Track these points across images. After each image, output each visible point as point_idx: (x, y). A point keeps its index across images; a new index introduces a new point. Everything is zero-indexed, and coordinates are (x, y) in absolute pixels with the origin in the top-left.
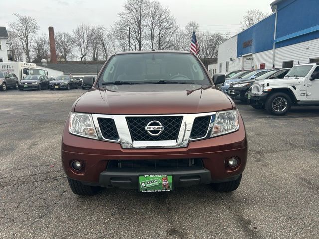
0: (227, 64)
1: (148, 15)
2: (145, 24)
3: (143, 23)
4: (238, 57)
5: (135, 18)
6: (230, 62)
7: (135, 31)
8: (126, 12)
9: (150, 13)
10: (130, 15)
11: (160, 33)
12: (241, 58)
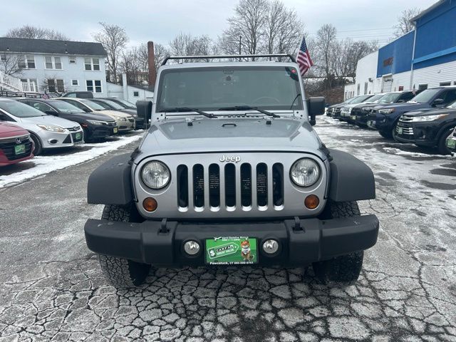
0: (366, 85)
1: (267, 19)
2: (261, 31)
3: (260, 30)
4: (377, 77)
5: (249, 25)
6: (369, 83)
7: (248, 41)
8: (237, 16)
9: (270, 17)
10: (243, 21)
11: (281, 44)
12: (381, 79)
